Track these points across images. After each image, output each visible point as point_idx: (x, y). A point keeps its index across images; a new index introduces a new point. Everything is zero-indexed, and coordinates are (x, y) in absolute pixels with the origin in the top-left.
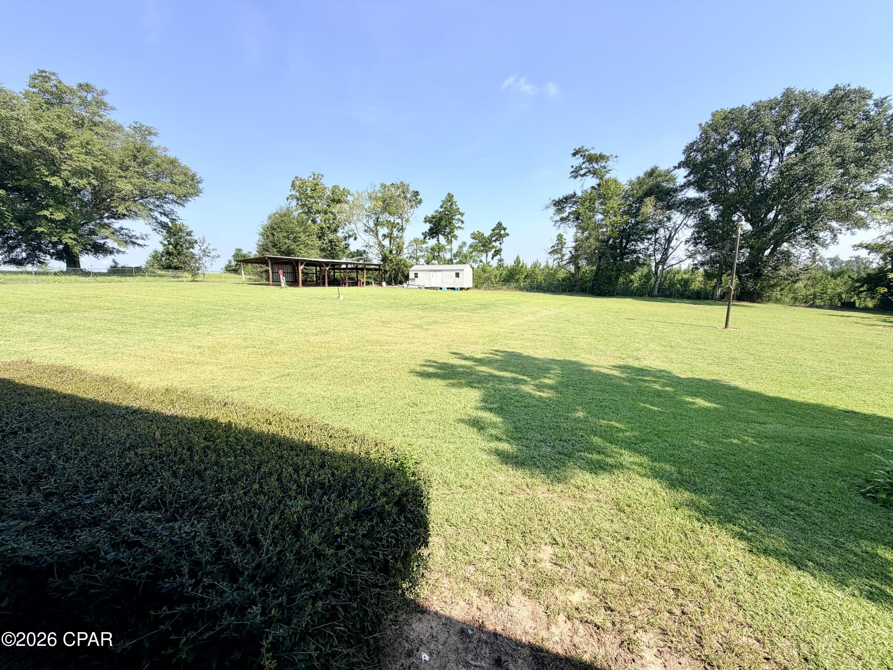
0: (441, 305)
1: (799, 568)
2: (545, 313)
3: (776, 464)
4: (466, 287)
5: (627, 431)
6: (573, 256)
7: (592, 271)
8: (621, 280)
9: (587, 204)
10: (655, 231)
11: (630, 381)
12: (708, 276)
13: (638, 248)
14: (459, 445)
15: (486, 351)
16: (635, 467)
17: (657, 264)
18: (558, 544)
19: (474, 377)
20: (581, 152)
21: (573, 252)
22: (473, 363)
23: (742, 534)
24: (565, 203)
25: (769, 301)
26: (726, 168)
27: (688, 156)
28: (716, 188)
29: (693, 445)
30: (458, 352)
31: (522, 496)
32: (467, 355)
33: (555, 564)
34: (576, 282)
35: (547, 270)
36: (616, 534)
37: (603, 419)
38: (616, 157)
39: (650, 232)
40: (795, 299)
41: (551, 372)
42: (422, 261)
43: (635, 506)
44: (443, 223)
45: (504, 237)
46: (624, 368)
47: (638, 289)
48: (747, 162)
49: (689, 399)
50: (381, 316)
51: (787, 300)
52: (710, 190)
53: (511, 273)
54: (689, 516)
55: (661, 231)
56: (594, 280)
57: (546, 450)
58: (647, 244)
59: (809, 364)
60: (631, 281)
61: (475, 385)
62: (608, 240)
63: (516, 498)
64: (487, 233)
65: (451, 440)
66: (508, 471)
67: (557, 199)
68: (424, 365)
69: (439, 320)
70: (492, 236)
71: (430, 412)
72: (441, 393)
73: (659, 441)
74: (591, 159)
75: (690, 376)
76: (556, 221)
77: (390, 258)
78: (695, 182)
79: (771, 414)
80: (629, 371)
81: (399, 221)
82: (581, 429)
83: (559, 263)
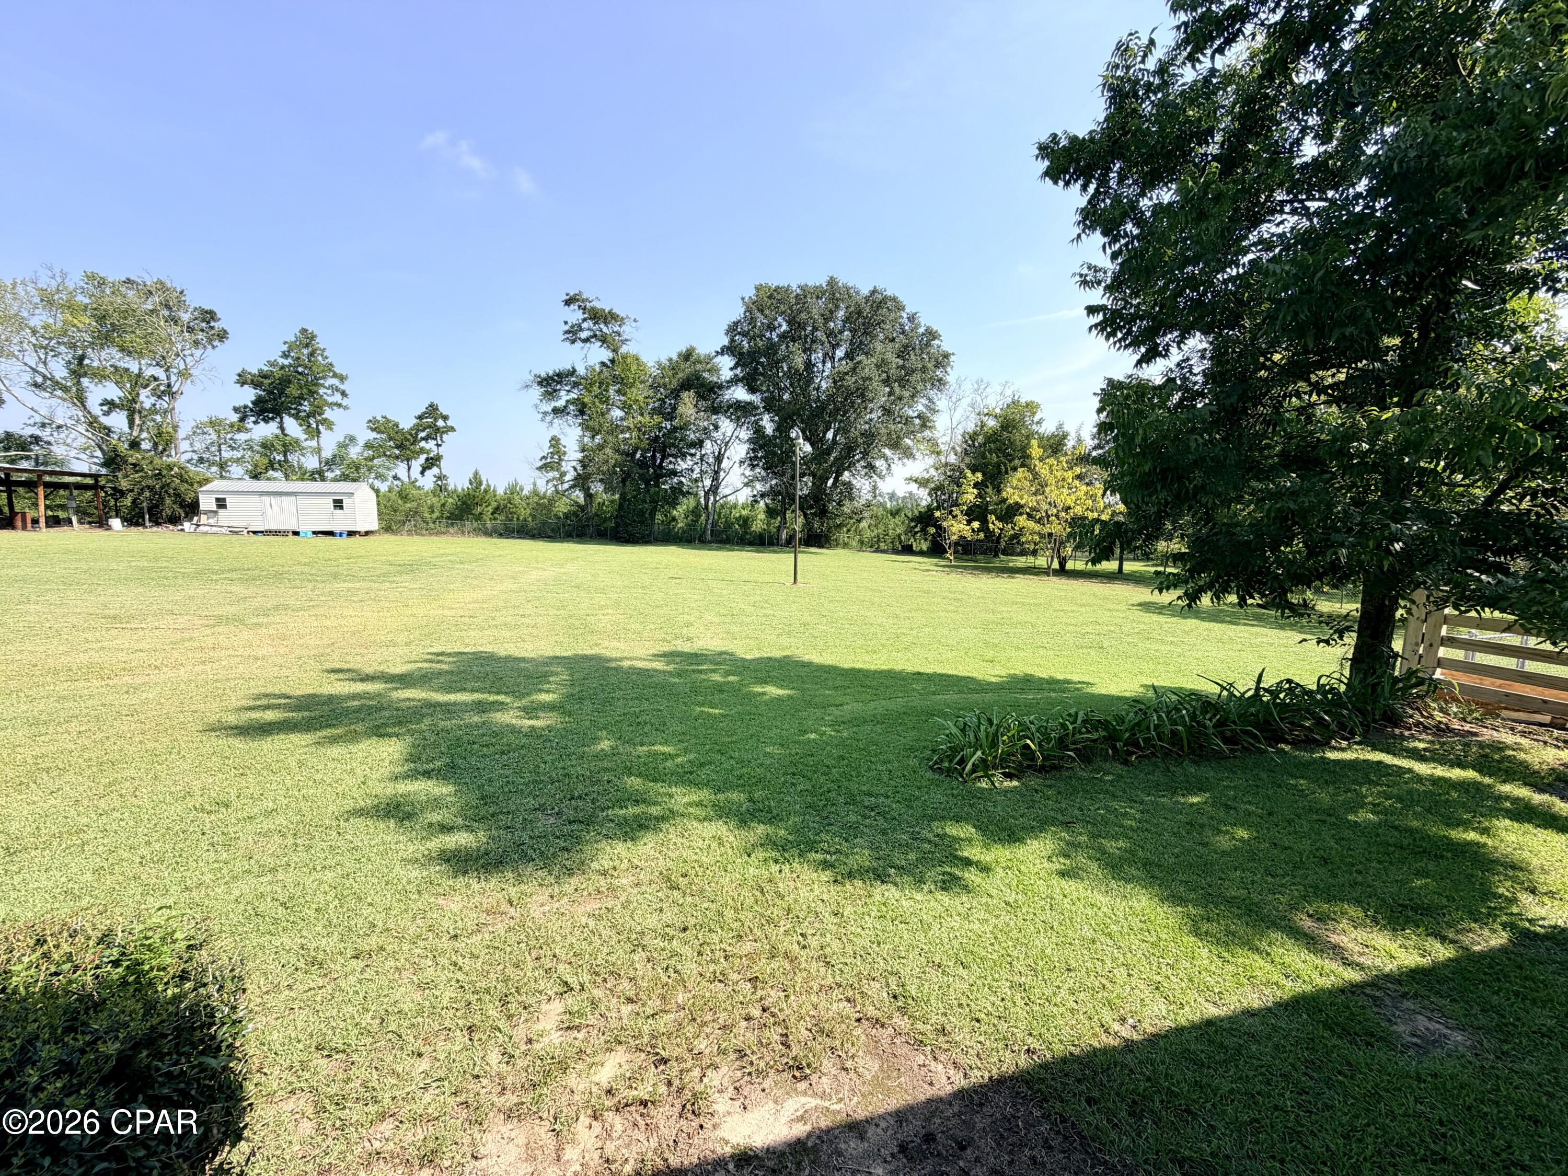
0: (299, 569)
1: (883, 882)
2: (535, 575)
3: (854, 756)
4: (363, 529)
5: (678, 755)
6: (579, 475)
7: (612, 502)
8: (659, 517)
9: (596, 388)
10: (700, 444)
11: (679, 676)
12: (771, 512)
13: (679, 468)
14: (350, 865)
15: (414, 658)
16: (691, 810)
17: (707, 494)
18: (572, 989)
19: (386, 713)
20: (578, 300)
21: (579, 468)
22: (384, 686)
23: (826, 861)
24: (558, 383)
25: (837, 545)
26: (777, 364)
27: (732, 340)
28: (768, 390)
29: (767, 754)
30: (346, 667)
31: (500, 926)
32: (369, 670)
33: (568, 1028)
34: (588, 519)
35: (536, 499)
36: (668, 930)
37: (642, 745)
38: (635, 320)
39: (693, 445)
40: (861, 542)
41: (551, 679)
42: (236, 470)
43: (694, 872)
44: (293, 391)
45: (446, 432)
46: (669, 656)
47: (684, 532)
48: (799, 361)
49: (758, 689)
50: (105, 605)
51: (854, 544)
52: (762, 392)
53: (464, 503)
54: (765, 860)
55: (708, 444)
56: (616, 517)
57: (544, 823)
58: (690, 463)
59: (879, 621)
60: (674, 519)
61: (389, 730)
62: (635, 453)
63: (487, 936)
64: (407, 423)
65: (329, 862)
66: (468, 886)
67: (543, 375)
68: (250, 709)
69: (292, 601)
70: (418, 428)
71: (268, 813)
72: (301, 764)
73: (723, 759)
74: (596, 316)
75: (758, 656)
76: (545, 413)
77: (131, 460)
78: (743, 377)
79: (848, 691)
80: (678, 660)
81: (160, 373)
82: (607, 770)
83: (555, 486)
